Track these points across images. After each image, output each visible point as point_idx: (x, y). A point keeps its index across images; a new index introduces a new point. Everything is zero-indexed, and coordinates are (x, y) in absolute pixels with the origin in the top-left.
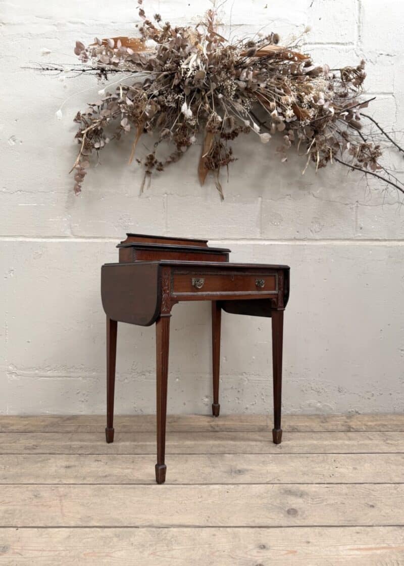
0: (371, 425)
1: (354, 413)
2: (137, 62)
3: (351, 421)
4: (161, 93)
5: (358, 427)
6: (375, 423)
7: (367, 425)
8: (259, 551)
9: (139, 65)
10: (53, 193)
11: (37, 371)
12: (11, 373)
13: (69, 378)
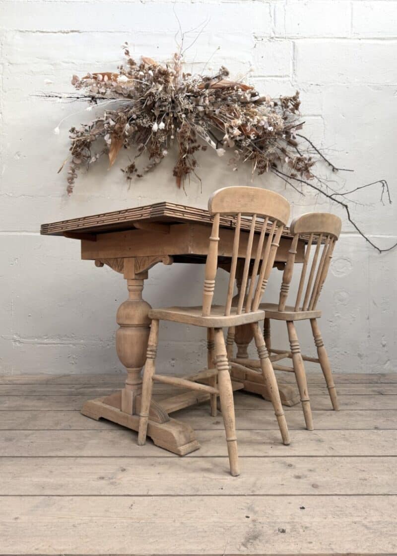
2: (119, 92)
4: (138, 117)
9: (121, 94)
11: (36, 339)
12: (15, 341)
13: (62, 345)
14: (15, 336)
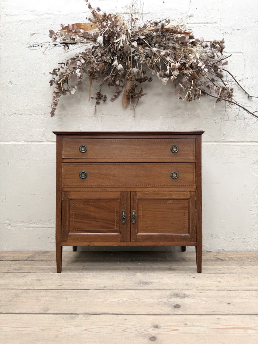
0: (231, 257)
1: (221, 251)
2: (86, 37)
3: (219, 255)
4: (102, 55)
5: (223, 259)
6: (234, 256)
7: (229, 257)
8: (154, 329)
9: (88, 39)
10: (35, 115)
11: (24, 224)
12: (8, 225)
13: (43, 228)
14: (8, 221)
